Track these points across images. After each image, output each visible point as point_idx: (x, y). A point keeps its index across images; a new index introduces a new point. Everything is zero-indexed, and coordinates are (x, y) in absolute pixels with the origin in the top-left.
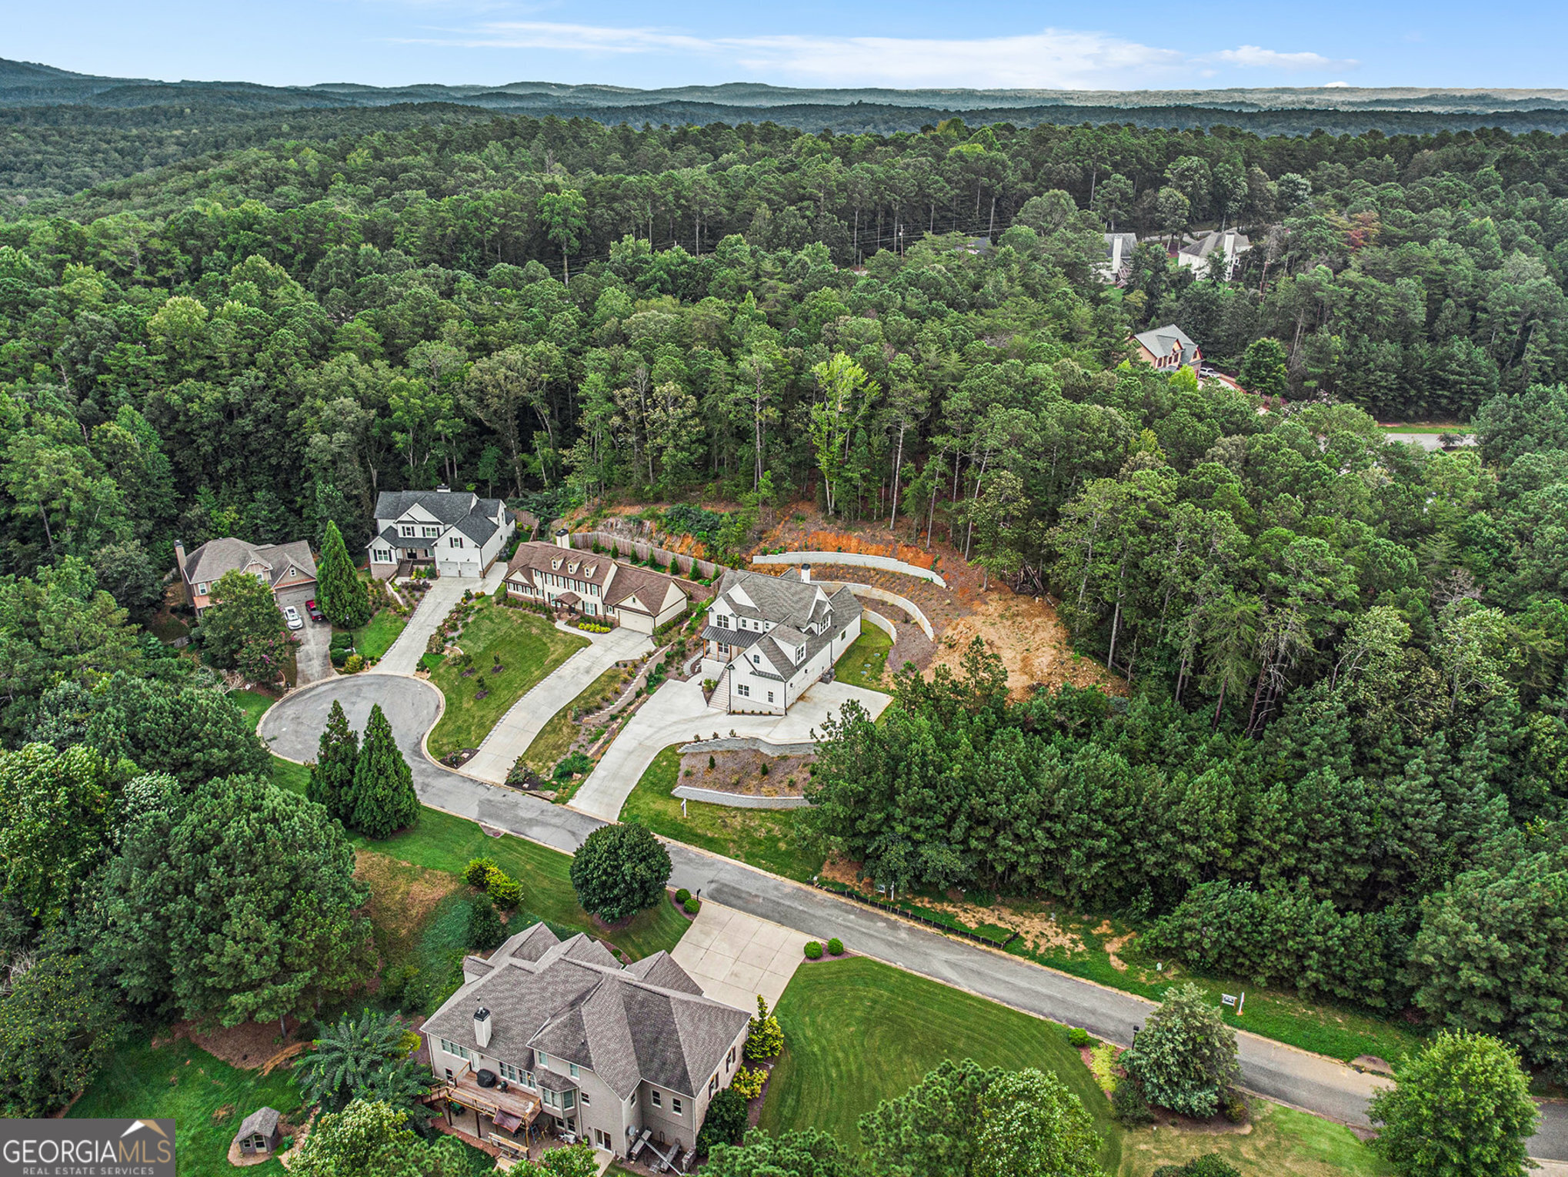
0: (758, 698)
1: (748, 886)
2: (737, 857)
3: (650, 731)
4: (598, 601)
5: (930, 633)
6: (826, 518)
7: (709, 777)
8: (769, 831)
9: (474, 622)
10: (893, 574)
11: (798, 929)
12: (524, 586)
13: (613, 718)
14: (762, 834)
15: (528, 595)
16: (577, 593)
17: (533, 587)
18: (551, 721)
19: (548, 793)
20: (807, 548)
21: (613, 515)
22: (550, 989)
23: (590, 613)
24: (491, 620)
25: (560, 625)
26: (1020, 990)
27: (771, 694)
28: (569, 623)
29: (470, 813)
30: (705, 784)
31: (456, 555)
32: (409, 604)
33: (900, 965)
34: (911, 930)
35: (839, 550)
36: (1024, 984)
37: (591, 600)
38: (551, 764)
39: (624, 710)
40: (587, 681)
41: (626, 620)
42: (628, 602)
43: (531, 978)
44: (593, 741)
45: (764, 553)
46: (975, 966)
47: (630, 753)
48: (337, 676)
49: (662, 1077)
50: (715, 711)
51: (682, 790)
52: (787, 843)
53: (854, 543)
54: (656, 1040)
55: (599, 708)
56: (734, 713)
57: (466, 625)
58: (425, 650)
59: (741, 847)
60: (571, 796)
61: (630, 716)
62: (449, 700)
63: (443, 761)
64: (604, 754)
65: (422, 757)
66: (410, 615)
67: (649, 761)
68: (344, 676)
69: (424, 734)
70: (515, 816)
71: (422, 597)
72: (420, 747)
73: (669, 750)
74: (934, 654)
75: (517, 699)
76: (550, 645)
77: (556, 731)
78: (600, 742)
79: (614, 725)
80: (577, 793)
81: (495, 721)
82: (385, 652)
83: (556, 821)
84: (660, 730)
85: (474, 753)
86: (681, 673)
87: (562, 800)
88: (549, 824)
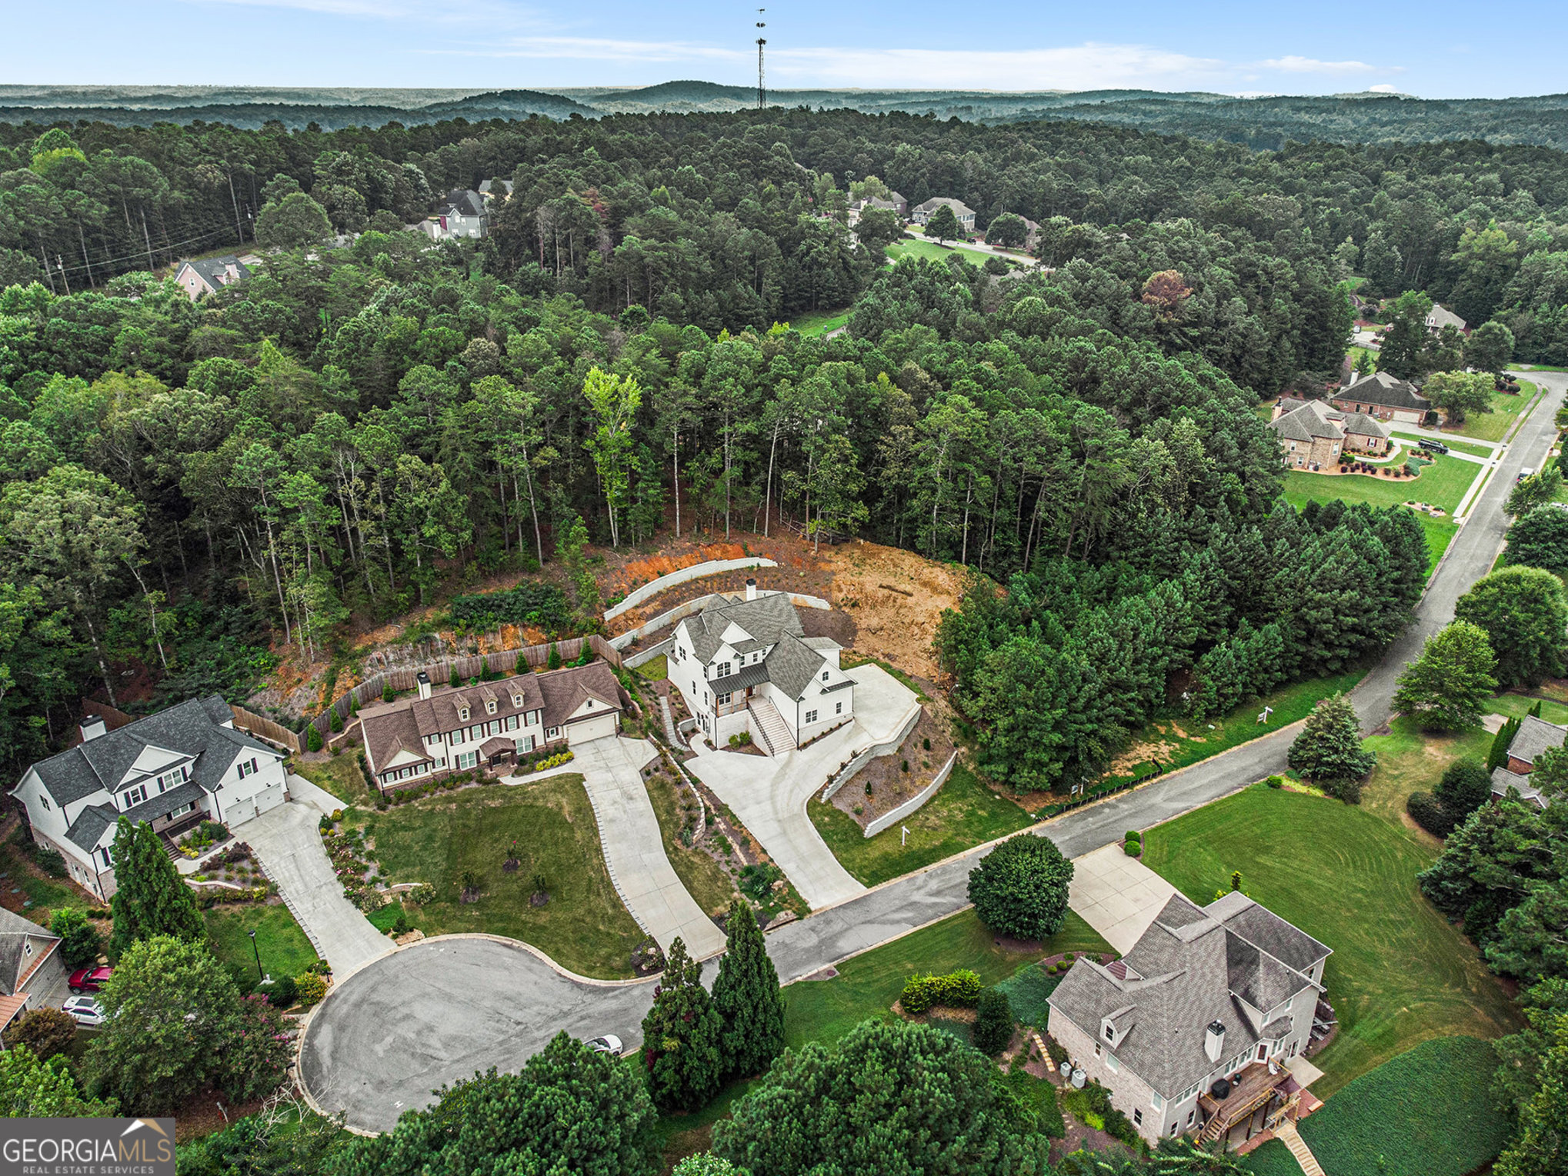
0: (827, 717)
2: (974, 844)
4: (537, 730)
6: (617, 550)
7: (876, 802)
8: (960, 810)
9: (380, 845)
11: (1093, 848)
12: (412, 767)
13: (709, 822)
14: (960, 815)
15: (422, 774)
16: (504, 735)
17: (428, 762)
18: (672, 861)
19: (782, 916)
20: (635, 586)
21: (373, 647)
23: (524, 749)
24: (404, 828)
25: (507, 780)
26: (1210, 785)
27: (839, 705)
28: (517, 773)
30: (881, 811)
31: (253, 784)
32: (256, 883)
33: (1161, 821)
34: (1119, 800)
35: (661, 574)
37: (527, 733)
38: (735, 894)
39: (710, 813)
40: (644, 805)
41: (572, 734)
44: (728, 850)
45: (609, 607)
46: (1175, 792)
47: (784, 833)
48: (307, 1020)
49: (1307, 959)
50: (785, 755)
51: (871, 829)
52: (982, 809)
53: (665, 562)
54: (1279, 939)
55: (694, 820)
56: (805, 746)
57: (371, 856)
58: (360, 915)
60: (803, 903)
61: (723, 809)
62: (503, 932)
63: (641, 974)
64: (764, 851)
65: (614, 989)
66: (274, 891)
67: (811, 827)
68: (316, 1010)
69: (560, 975)
70: (807, 950)
71: (255, 862)
72: (588, 985)
73: (814, 806)
74: (849, 618)
75: (602, 869)
76: (540, 803)
77: (691, 867)
78: (736, 847)
79: (722, 826)
80: (804, 896)
81: (617, 904)
82: (312, 950)
83: (837, 926)
84: (772, 798)
85: (653, 943)
86: (681, 752)
87: (804, 910)
88: (842, 932)
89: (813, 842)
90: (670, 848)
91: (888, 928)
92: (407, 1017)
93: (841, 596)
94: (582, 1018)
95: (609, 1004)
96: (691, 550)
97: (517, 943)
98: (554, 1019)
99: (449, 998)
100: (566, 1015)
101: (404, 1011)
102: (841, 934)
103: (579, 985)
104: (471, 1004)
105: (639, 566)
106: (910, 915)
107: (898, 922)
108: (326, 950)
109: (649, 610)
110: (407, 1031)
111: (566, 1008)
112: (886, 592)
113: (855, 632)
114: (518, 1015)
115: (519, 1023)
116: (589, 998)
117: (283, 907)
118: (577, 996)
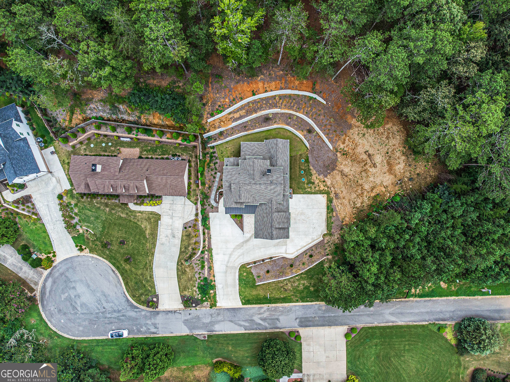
2: (297, 301)
7: (269, 275)
8: (304, 284)
9: (80, 212)
10: (290, 96)
11: (337, 325)
13: (203, 252)
14: (301, 287)
18: (178, 269)
26: (417, 314)
28: (136, 204)
29: (184, 331)
32: (33, 213)
33: (376, 324)
35: (253, 93)
36: (417, 311)
38: (195, 288)
39: (204, 247)
40: (177, 242)
44: (203, 267)
45: (212, 115)
46: (399, 310)
48: (45, 273)
52: (313, 287)
55: (195, 254)
57: (76, 214)
58: (70, 235)
59: (296, 296)
60: (216, 301)
61: (210, 250)
62: (114, 264)
63: (148, 306)
64: (214, 276)
65: (137, 308)
66: (40, 219)
67: (237, 274)
68: (49, 270)
69: (124, 293)
70: (204, 323)
71: (33, 205)
72: (131, 302)
73: (243, 267)
74: (336, 159)
75: (151, 262)
76: (139, 223)
77: (184, 272)
78: (206, 267)
79: (206, 256)
80: (218, 299)
81: (151, 277)
82: (52, 246)
83: (220, 318)
84: (231, 255)
85: (157, 297)
86: (212, 207)
87: (213, 305)
88: (220, 321)
89: (234, 279)
90: (179, 263)
91: (236, 327)
92: (74, 288)
93: (342, 146)
94: (123, 316)
95: (132, 314)
96: (281, 78)
97: (117, 272)
98: (115, 311)
99: (89, 286)
100: (119, 311)
101: (74, 285)
102: (218, 322)
103: (128, 300)
104: (93, 292)
105: (244, 87)
106: (247, 324)
107: (241, 326)
108: (56, 247)
109: (237, 115)
110: (72, 293)
111: (120, 309)
112: (365, 157)
113: (333, 169)
114: (105, 305)
115: (104, 308)
116: (129, 308)
117: (43, 224)
118: (125, 304)
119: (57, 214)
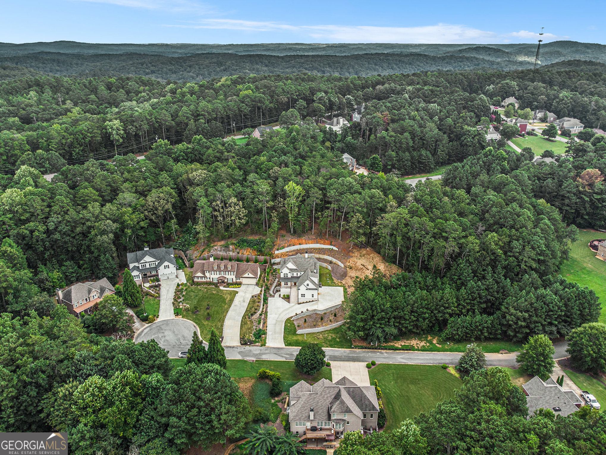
0: (308, 297)
1: (336, 354)
2: (327, 347)
3: (277, 316)
4: (234, 277)
5: (342, 266)
6: (292, 234)
7: (306, 325)
8: (332, 337)
9: (186, 294)
10: (319, 249)
11: (359, 361)
12: (201, 277)
13: (261, 315)
14: (330, 338)
15: (203, 280)
16: (225, 276)
17: (205, 277)
18: (242, 321)
19: (257, 344)
20: (290, 245)
21: (216, 246)
22: (326, 396)
23: (230, 281)
24: (193, 292)
25: (221, 288)
27: (313, 295)
28: (224, 287)
29: (239, 357)
30: (305, 328)
31: (167, 271)
32: (157, 293)
33: (391, 363)
34: (386, 352)
35: (300, 244)
36: (422, 358)
37: (231, 277)
38: (251, 335)
39: (262, 311)
40: (246, 305)
41: (244, 281)
42: (246, 275)
43: (318, 395)
44: (259, 323)
45: (278, 250)
46: (408, 357)
47: (275, 324)
48: (147, 325)
49: (367, 409)
50: (293, 304)
51: (299, 332)
52: (339, 339)
53: (304, 241)
54: (361, 400)
55: (255, 313)
56: (300, 303)
57: (183, 296)
58: (173, 308)
59: (326, 344)
60: (265, 343)
61: (266, 312)
62: (196, 323)
64: (267, 327)
66: (159, 297)
67: (284, 325)
68: (150, 324)
70: (254, 354)
71: (160, 289)
73: (288, 320)
74: (347, 271)
75: (225, 316)
76: (224, 296)
77: (246, 323)
78: (262, 323)
79: (263, 317)
80: (267, 341)
81: (222, 326)
82: (158, 312)
84: (280, 314)
85: (222, 338)
86: (271, 295)
87: (264, 345)
88: (266, 353)
89: (281, 329)
90: (244, 317)
91: (279, 357)
92: (163, 333)
93: (349, 264)
96: (314, 239)
97: (197, 326)
99: (174, 332)
101: (164, 331)
104: (176, 335)
105: (295, 240)
106: (287, 356)
107: (283, 357)
108: (161, 313)
109: (290, 254)
110: (161, 335)
112: (362, 267)
113: (346, 276)
114: (182, 341)
115: (181, 343)
117: (160, 300)
119: (172, 295)
